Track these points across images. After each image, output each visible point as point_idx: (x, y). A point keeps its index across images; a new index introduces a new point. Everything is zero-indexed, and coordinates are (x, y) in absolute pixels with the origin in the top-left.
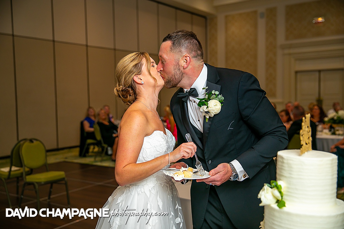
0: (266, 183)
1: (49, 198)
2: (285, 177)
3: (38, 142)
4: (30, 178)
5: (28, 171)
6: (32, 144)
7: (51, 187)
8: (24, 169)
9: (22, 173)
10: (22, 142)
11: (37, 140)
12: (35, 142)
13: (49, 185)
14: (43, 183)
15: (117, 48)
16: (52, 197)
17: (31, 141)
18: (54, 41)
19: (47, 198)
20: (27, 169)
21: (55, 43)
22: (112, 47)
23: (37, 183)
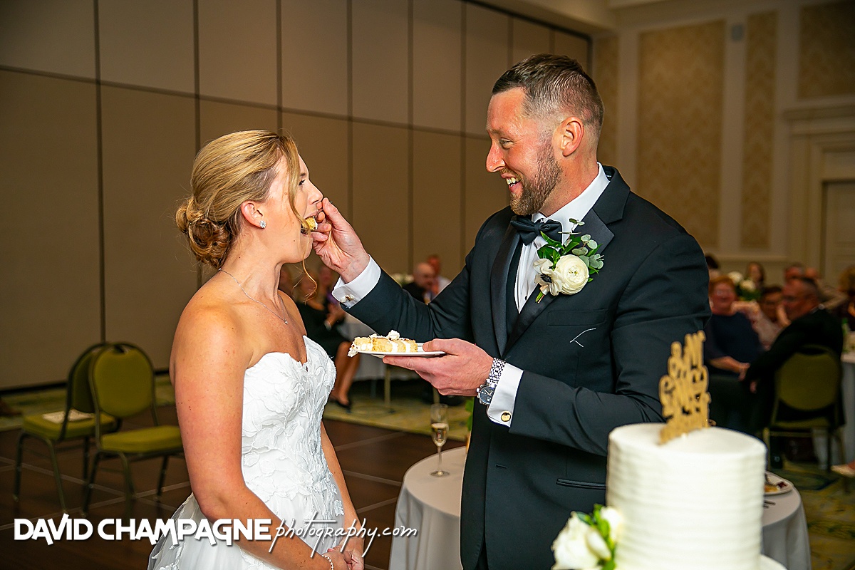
0: (577, 511)
1: (159, 493)
2: (623, 499)
3: (134, 352)
4: (111, 442)
5: (111, 424)
6: (120, 357)
7: (165, 466)
8: (99, 418)
9: (93, 428)
10: (95, 352)
11: (132, 347)
12: (128, 352)
13: (160, 460)
14: (141, 455)
15: (355, 115)
16: (165, 489)
17: (119, 348)
18: (197, 97)
19: (154, 491)
20: (105, 419)
21: (201, 102)
22: (344, 113)
23: (126, 454)
